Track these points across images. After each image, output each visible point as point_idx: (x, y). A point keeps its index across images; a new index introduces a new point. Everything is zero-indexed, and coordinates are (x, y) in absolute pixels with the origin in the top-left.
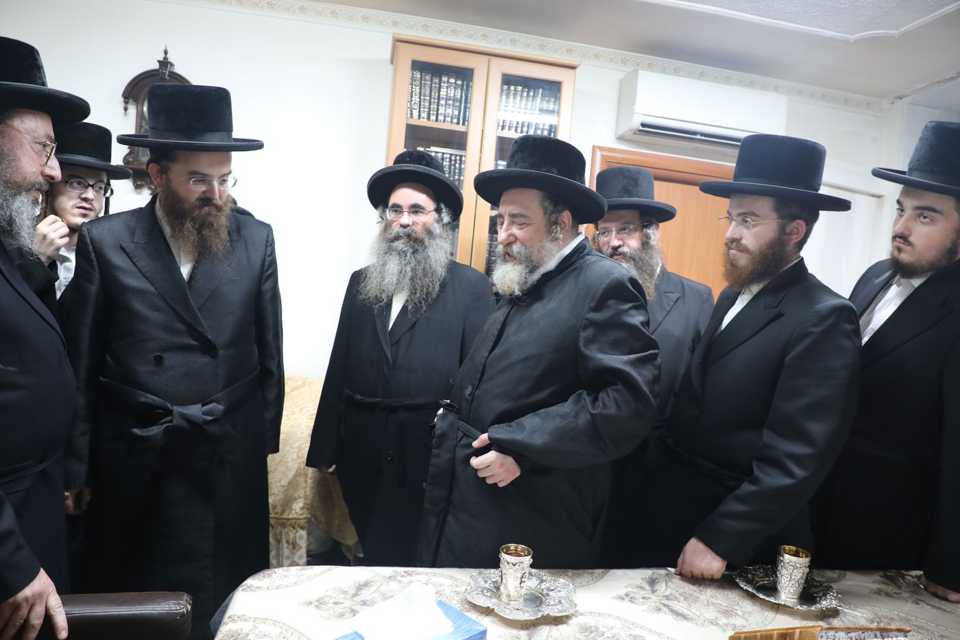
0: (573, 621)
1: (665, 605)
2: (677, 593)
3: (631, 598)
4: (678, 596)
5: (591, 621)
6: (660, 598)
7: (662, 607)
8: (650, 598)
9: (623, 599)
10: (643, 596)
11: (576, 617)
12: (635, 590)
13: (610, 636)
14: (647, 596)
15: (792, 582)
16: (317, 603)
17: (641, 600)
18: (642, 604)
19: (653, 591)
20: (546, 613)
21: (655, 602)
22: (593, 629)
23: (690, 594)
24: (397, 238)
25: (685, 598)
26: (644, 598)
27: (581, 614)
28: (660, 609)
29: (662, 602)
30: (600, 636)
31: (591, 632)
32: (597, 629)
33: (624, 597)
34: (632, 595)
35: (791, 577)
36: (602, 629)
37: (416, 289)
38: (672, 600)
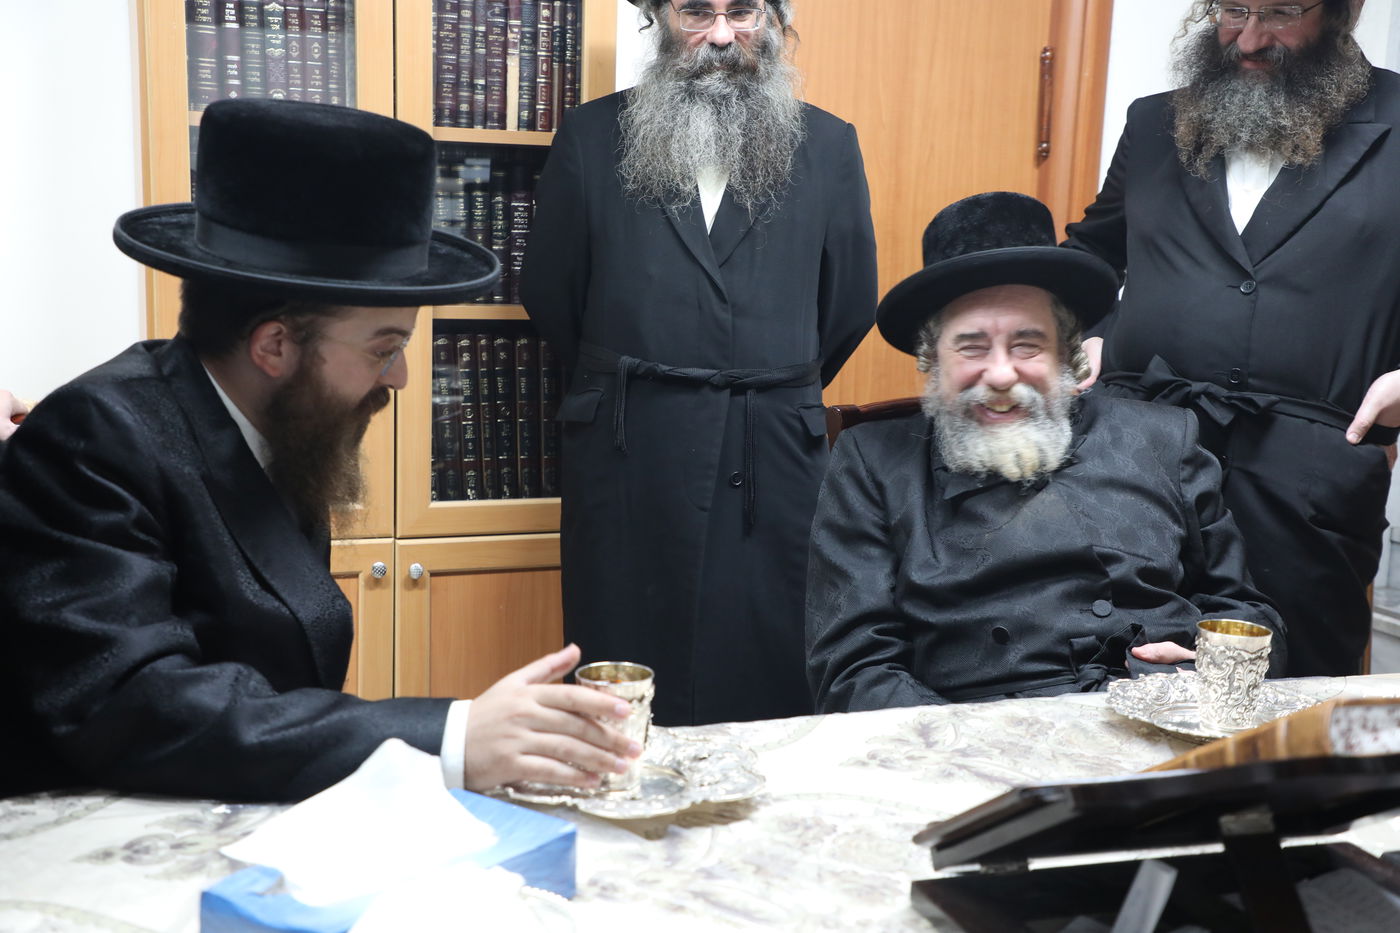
0: (761, 814)
1: (961, 767)
2: (981, 744)
3: (882, 761)
4: (987, 748)
5: (802, 810)
6: (947, 755)
7: (955, 770)
8: (924, 757)
9: (864, 764)
10: (908, 755)
11: (767, 804)
12: (890, 746)
13: (851, 830)
14: (916, 754)
15: (1235, 696)
16: (127, 853)
17: (907, 763)
18: (910, 768)
19: (929, 745)
20: (699, 800)
21: (938, 763)
22: (810, 822)
23: (1011, 743)
24: (706, 69)
25: (1003, 751)
26: (911, 758)
27: (777, 800)
28: (950, 775)
29: (953, 761)
30: (828, 834)
31: (808, 828)
32: (818, 823)
33: (866, 760)
34: (883, 756)
35: (1231, 684)
36: (828, 821)
37: (753, 170)
38: (975, 756)
